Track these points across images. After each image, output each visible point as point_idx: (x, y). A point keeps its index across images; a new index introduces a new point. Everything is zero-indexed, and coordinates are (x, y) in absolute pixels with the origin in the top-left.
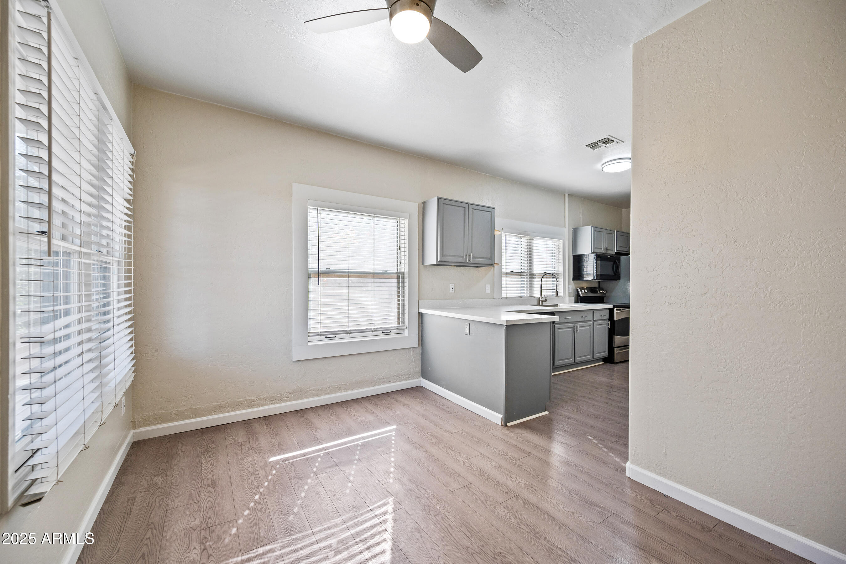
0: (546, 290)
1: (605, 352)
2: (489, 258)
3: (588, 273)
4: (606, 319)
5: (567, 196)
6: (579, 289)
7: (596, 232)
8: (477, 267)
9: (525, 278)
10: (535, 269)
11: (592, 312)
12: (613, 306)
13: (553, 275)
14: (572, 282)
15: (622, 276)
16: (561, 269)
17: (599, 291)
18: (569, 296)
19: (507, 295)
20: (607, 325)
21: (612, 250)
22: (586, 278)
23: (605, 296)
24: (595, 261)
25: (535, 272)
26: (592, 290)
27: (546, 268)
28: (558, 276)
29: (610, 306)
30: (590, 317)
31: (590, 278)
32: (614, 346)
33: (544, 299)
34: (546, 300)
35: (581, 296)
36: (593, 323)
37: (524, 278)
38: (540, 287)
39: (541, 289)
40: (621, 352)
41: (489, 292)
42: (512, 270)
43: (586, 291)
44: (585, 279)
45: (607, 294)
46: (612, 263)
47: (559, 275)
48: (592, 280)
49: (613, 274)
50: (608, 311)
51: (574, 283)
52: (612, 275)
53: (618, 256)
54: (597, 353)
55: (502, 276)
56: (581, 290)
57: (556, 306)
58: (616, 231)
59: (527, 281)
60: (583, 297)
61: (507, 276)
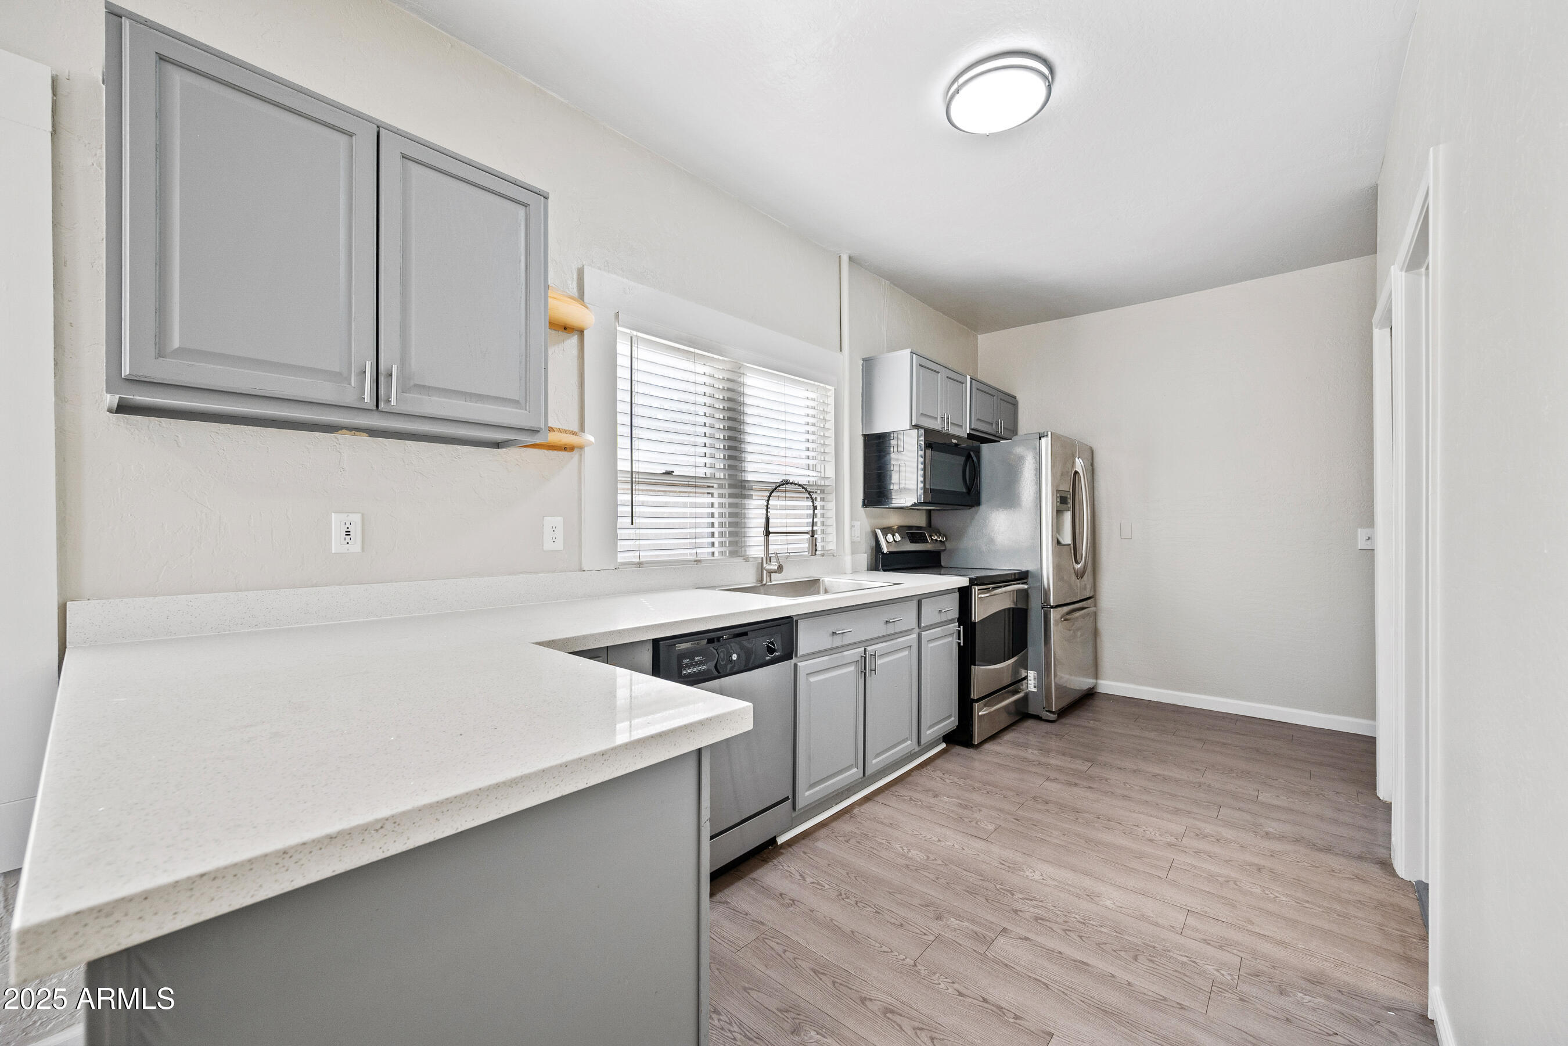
0: (784, 537)
1: (950, 716)
2: (517, 402)
3: (902, 486)
4: (951, 621)
5: (845, 259)
6: (879, 532)
7: (922, 370)
8: (497, 445)
9: (716, 495)
10: (749, 467)
11: (915, 603)
12: (970, 579)
13: (807, 491)
14: (861, 511)
15: (984, 496)
16: (830, 472)
17: (931, 536)
18: (853, 553)
19: (642, 553)
20: (956, 636)
21: (961, 426)
22: (898, 501)
23: (945, 550)
24: (922, 453)
25: (750, 477)
26: (913, 534)
27: (784, 468)
28: (823, 492)
29: (963, 581)
30: (907, 618)
31: (907, 499)
32: (972, 696)
33: (774, 566)
34: (780, 569)
35: (885, 551)
36: (919, 636)
37: (712, 495)
38: (763, 525)
39: (767, 533)
40: (989, 713)
41: (559, 545)
42: (669, 469)
43: (898, 537)
44: (893, 502)
45: (948, 545)
46: (961, 460)
47: (827, 490)
48: (915, 505)
49: (964, 490)
50: (957, 594)
51: (868, 516)
52: (961, 493)
53: (976, 443)
54: (930, 727)
55: (620, 486)
56: (885, 535)
57: (811, 586)
58: (968, 377)
59: (721, 505)
60: (891, 553)
61: (642, 487)
